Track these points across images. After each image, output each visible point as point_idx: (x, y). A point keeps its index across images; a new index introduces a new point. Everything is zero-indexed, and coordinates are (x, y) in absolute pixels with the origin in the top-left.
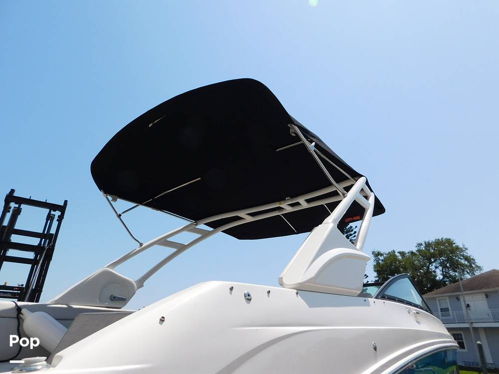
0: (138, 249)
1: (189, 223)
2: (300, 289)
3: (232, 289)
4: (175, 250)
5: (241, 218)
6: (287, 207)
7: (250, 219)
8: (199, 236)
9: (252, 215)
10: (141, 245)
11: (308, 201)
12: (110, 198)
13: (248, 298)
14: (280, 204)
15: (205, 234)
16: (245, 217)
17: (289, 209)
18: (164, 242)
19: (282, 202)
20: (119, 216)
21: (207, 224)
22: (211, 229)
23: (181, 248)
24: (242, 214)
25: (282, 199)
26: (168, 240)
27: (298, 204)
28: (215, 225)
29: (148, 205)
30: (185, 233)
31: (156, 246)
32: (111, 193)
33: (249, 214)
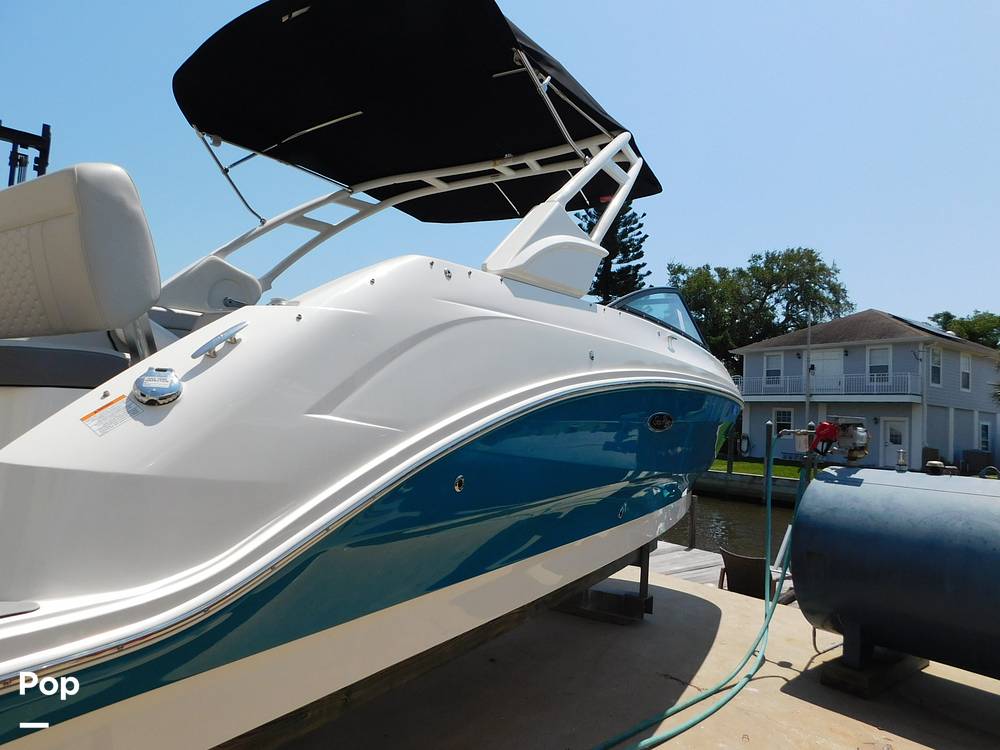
0: (258, 228)
1: (338, 188)
2: (506, 276)
3: (432, 264)
4: (316, 233)
5: (427, 185)
6: (505, 171)
7: (443, 188)
8: (355, 211)
9: (447, 180)
10: (263, 222)
11: (542, 163)
12: (209, 140)
13: (448, 274)
14: (495, 165)
15: (366, 210)
16: (435, 183)
17: (510, 175)
18: (298, 219)
19: (497, 162)
20: (226, 171)
21: (369, 192)
22: (375, 201)
23: (327, 231)
24: (429, 177)
25: (498, 156)
26: (305, 215)
27: (524, 166)
28: (383, 195)
29: (270, 154)
30: (332, 205)
31: (286, 226)
32: (210, 133)
33: (441, 179)
